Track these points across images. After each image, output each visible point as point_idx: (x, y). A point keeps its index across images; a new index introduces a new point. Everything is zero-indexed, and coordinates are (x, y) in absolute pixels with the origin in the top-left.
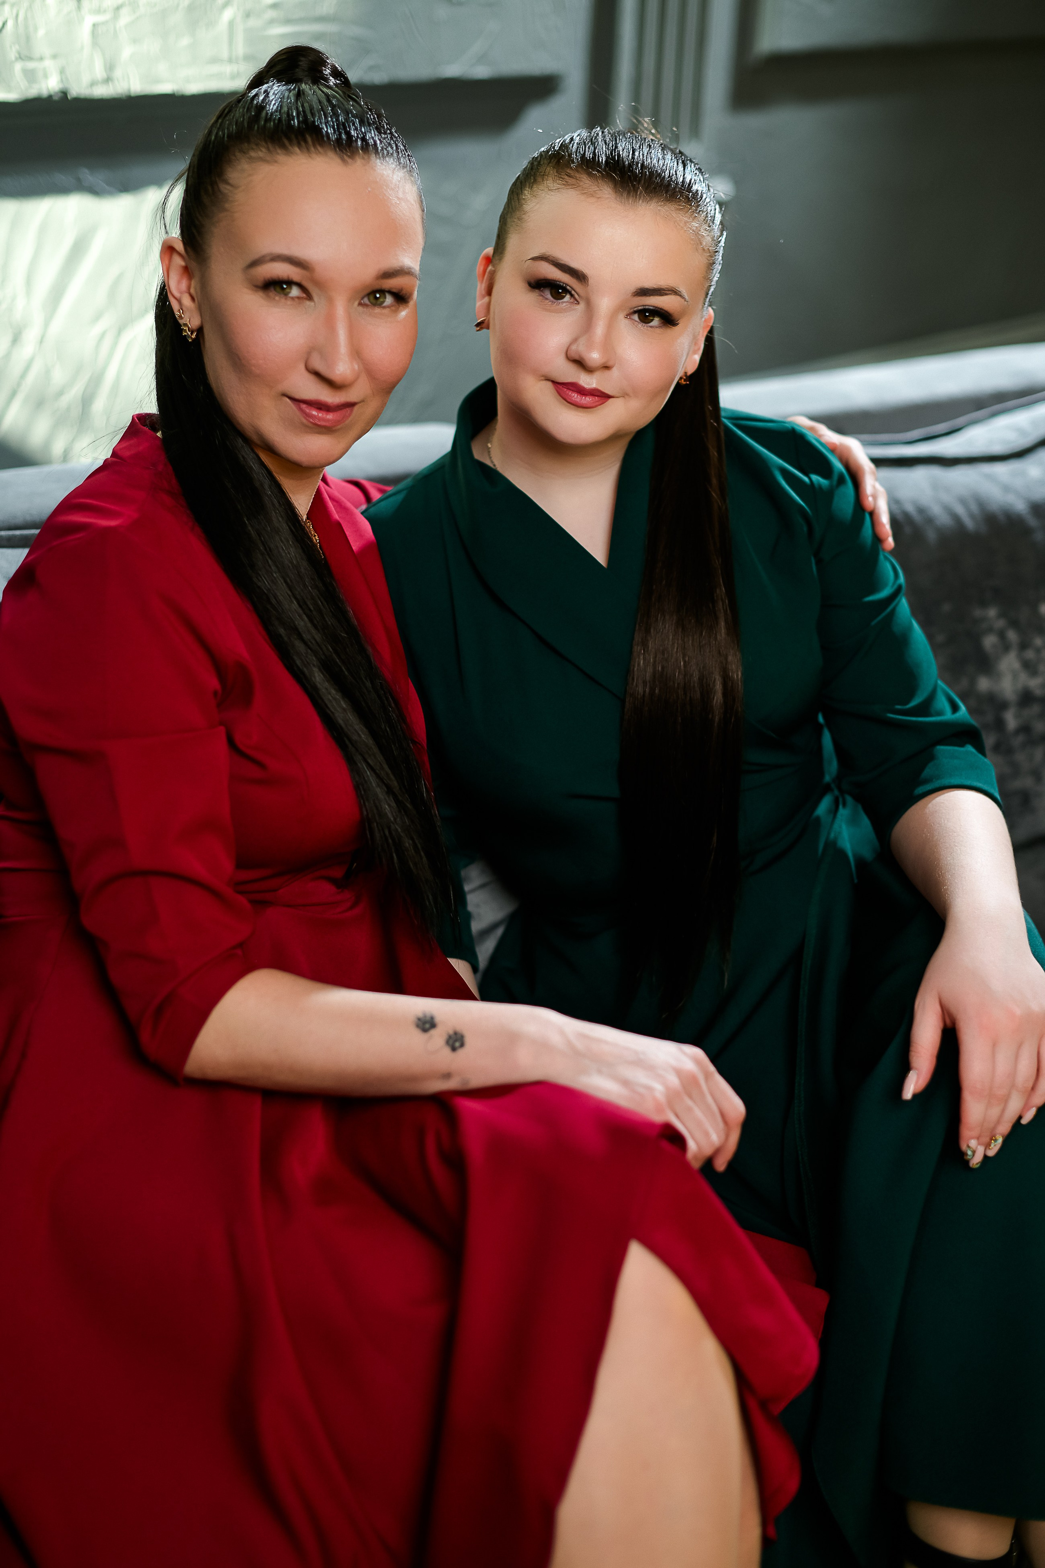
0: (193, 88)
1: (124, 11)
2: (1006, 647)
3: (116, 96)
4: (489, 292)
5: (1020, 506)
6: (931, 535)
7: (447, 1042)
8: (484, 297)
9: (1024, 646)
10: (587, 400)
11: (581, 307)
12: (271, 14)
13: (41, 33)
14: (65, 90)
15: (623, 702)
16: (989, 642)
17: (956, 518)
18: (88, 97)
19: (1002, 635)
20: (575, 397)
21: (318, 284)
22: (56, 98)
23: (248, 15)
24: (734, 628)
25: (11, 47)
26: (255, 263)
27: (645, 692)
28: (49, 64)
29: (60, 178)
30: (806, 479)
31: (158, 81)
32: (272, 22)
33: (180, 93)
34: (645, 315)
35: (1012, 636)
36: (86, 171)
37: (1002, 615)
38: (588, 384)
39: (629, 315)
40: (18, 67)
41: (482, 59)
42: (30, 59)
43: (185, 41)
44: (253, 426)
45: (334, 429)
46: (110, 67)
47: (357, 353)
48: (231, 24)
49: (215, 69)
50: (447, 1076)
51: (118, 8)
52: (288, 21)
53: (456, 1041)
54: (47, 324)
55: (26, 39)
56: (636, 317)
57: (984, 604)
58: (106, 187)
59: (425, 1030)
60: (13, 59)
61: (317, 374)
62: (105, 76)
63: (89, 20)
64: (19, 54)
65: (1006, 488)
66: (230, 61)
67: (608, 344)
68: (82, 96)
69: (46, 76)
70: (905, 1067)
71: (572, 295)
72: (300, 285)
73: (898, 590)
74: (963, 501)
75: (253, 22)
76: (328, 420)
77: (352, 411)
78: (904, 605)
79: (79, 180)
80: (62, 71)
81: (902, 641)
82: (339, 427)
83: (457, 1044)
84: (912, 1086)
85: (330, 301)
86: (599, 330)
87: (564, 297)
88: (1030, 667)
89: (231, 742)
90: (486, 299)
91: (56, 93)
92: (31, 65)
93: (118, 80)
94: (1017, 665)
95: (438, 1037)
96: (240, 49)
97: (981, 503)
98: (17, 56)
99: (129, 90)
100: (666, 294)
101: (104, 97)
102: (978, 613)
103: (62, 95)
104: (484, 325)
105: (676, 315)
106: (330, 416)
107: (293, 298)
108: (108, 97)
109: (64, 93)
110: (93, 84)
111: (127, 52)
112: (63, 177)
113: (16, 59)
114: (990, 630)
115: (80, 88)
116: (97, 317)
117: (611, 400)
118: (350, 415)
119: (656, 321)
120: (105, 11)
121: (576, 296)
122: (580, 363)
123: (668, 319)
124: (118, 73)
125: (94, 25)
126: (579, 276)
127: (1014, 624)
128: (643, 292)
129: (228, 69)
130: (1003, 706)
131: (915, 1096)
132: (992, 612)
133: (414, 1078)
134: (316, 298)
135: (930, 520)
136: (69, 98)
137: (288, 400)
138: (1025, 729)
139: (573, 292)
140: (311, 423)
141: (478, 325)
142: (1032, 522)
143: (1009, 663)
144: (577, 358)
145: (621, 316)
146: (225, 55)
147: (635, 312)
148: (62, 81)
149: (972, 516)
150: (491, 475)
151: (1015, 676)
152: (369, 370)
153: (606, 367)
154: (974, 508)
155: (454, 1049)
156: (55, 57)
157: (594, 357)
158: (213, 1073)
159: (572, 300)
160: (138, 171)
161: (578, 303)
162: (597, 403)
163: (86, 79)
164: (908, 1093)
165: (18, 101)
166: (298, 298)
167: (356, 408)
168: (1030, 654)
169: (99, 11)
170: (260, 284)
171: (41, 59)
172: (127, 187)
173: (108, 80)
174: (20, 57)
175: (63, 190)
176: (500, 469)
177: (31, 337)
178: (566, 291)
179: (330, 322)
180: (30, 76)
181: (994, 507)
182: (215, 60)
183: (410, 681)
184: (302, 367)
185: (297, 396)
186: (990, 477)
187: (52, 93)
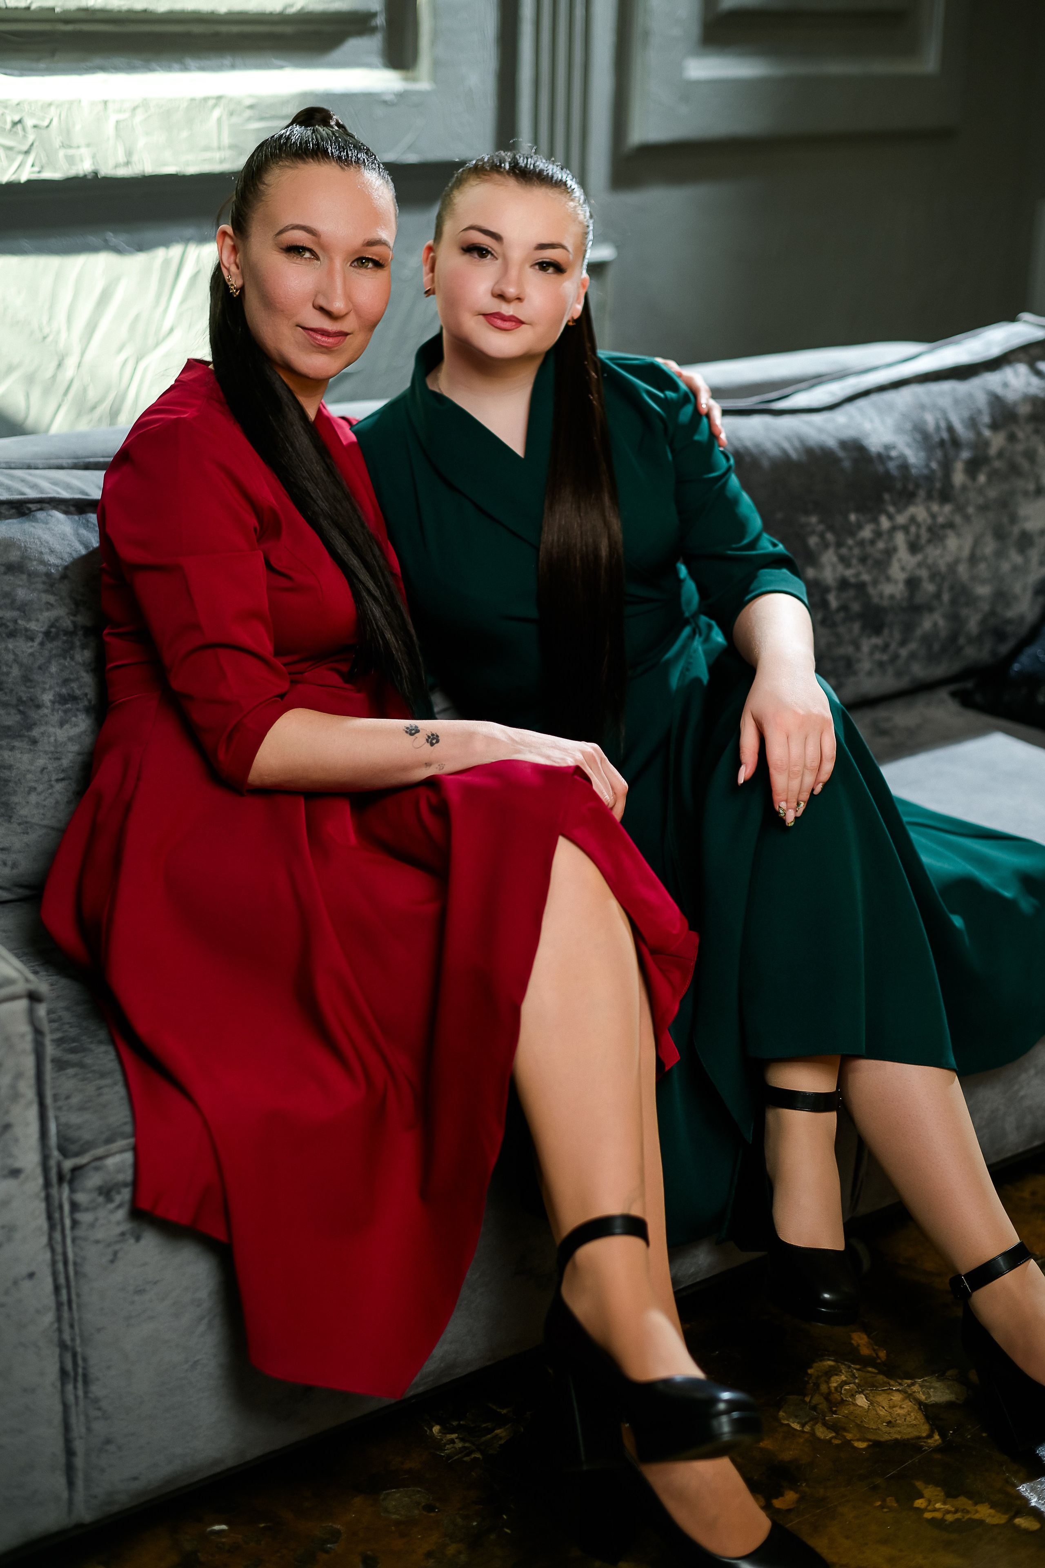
0: (192, 169)
1: (139, 111)
2: (826, 546)
3: (134, 176)
4: (432, 270)
5: (831, 443)
6: (765, 463)
7: (427, 740)
8: (428, 274)
9: (839, 545)
10: (507, 325)
11: (499, 262)
12: (248, 113)
13: (78, 127)
14: (96, 171)
15: (538, 549)
16: (813, 541)
17: (784, 451)
18: (113, 176)
19: (822, 536)
20: (499, 323)
21: (323, 247)
22: (89, 177)
23: (231, 114)
24: (614, 498)
25: (56, 138)
26: (281, 232)
27: (553, 540)
28: (84, 151)
29: (92, 239)
30: (661, 395)
31: (165, 165)
32: (249, 119)
33: (182, 174)
34: (543, 266)
35: (830, 537)
36: (111, 234)
37: (821, 521)
38: (508, 312)
39: (532, 266)
40: (61, 153)
41: (410, 148)
42: (70, 147)
43: (185, 134)
44: (278, 351)
45: (333, 349)
46: (129, 154)
47: (348, 297)
48: (219, 120)
49: (208, 155)
50: (428, 765)
51: (134, 109)
52: (262, 119)
53: (433, 739)
54: (83, 354)
55: (67, 132)
56: (537, 267)
57: (807, 513)
58: (127, 247)
59: (412, 734)
60: (58, 147)
61: (321, 309)
62: (126, 160)
63: (113, 118)
64: (62, 143)
65: (820, 430)
66: (219, 148)
67: (520, 284)
68: (109, 176)
69: (82, 160)
70: (738, 763)
71: (492, 254)
72: (310, 251)
73: (729, 469)
74: (788, 439)
75: (235, 119)
76: (329, 343)
77: (345, 339)
78: (734, 480)
79: (106, 241)
80: (94, 157)
81: (734, 502)
82: (336, 348)
83: (434, 741)
84: (744, 774)
85: (331, 260)
86: (513, 273)
87: (487, 256)
88: (845, 561)
89: (268, 564)
90: (431, 275)
91: (90, 173)
92: (71, 152)
93: (135, 164)
94: (835, 559)
95: (421, 738)
96: (226, 140)
97: (802, 440)
98: (61, 145)
99: (144, 171)
100: (558, 248)
101: (125, 177)
102: (803, 519)
103: (94, 174)
104: (431, 292)
105: (564, 266)
106: (331, 340)
107: (305, 258)
108: (128, 177)
109: (96, 174)
110: (117, 166)
111: (141, 142)
112: (94, 239)
113: (60, 147)
114: (813, 532)
115: (107, 170)
116: (121, 349)
117: (524, 326)
118: (343, 341)
119: (551, 270)
120: (125, 111)
121: (495, 254)
122: (501, 297)
123: (558, 268)
124: (135, 158)
125: (117, 122)
126: (497, 237)
127: (831, 528)
128: (542, 247)
129: (217, 155)
130: (826, 590)
131: (744, 782)
132: (814, 519)
133: (406, 768)
134: (321, 259)
135: (764, 452)
136: (99, 177)
137: (300, 329)
138: (844, 608)
139: (493, 252)
140: (317, 343)
141: (426, 292)
142: (841, 454)
143: (829, 557)
144: (499, 293)
145: (527, 266)
146: (215, 144)
147: (537, 264)
148: (94, 164)
149: (795, 449)
150: (440, 398)
151: (834, 567)
152: (356, 310)
153: (519, 299)
154: (797, 444)
155: (432, 744)
156: (88, 145)
157: (511, 291)
158: (268, 780)
159: (492, 257)
160: (150, 235)
161: (497, 259)
162: (514, 327)
163: (111, 163)
164: (741, 780)
165: (62, 179)
166: (309, 258)
167: (348, 337)
168: (844, 551)
169: (120, 111)
170: (284, 246)
171: (78, 147)
172: (141, 247)
173: (127, 163)
174: (63, 146)
175: (94, 249)
176: (446, 394)
177: (71, 363)
178: (488, 252)
179: (330, 272)
180: (70, 160)
181: (811, 443)
182: (207, 149)
183: (389, 542)
184: (311, 305)
185: (307, 326)
186: (809, 423)
187: (87, 173)
